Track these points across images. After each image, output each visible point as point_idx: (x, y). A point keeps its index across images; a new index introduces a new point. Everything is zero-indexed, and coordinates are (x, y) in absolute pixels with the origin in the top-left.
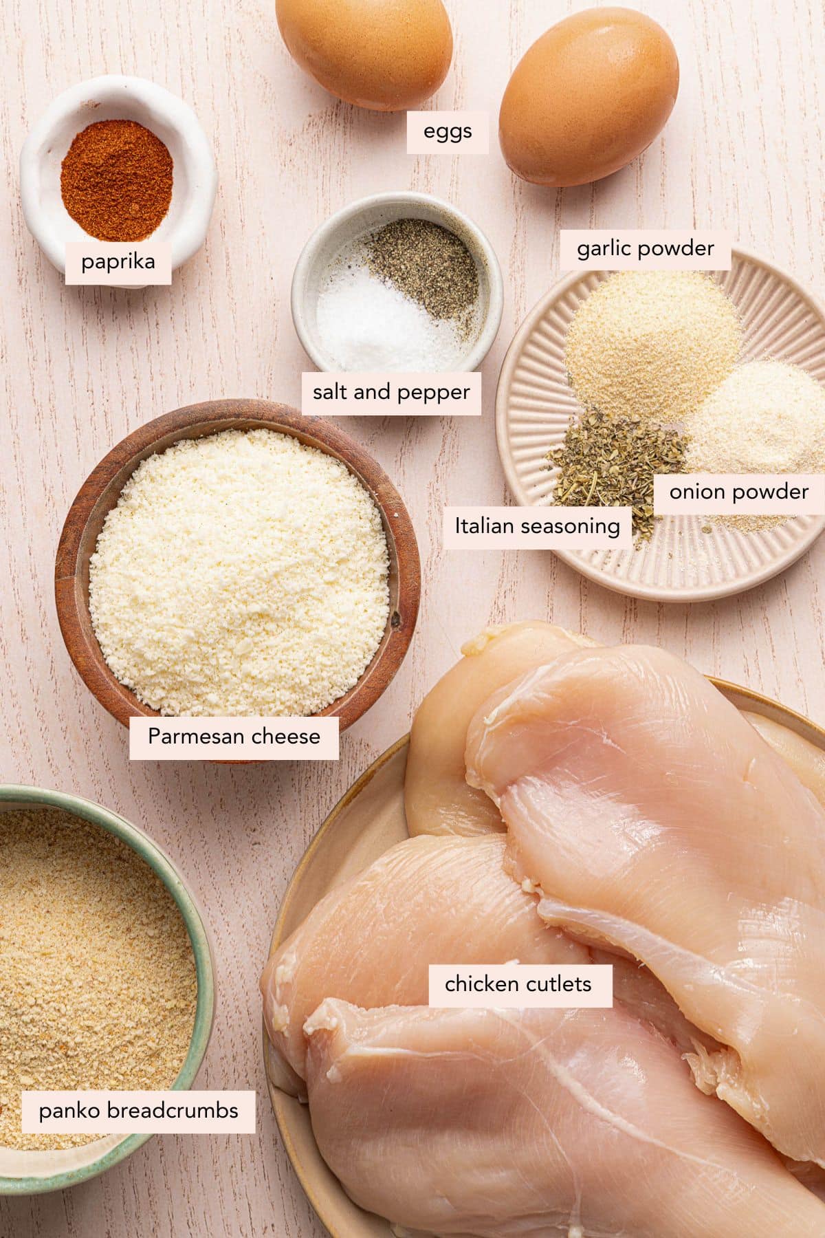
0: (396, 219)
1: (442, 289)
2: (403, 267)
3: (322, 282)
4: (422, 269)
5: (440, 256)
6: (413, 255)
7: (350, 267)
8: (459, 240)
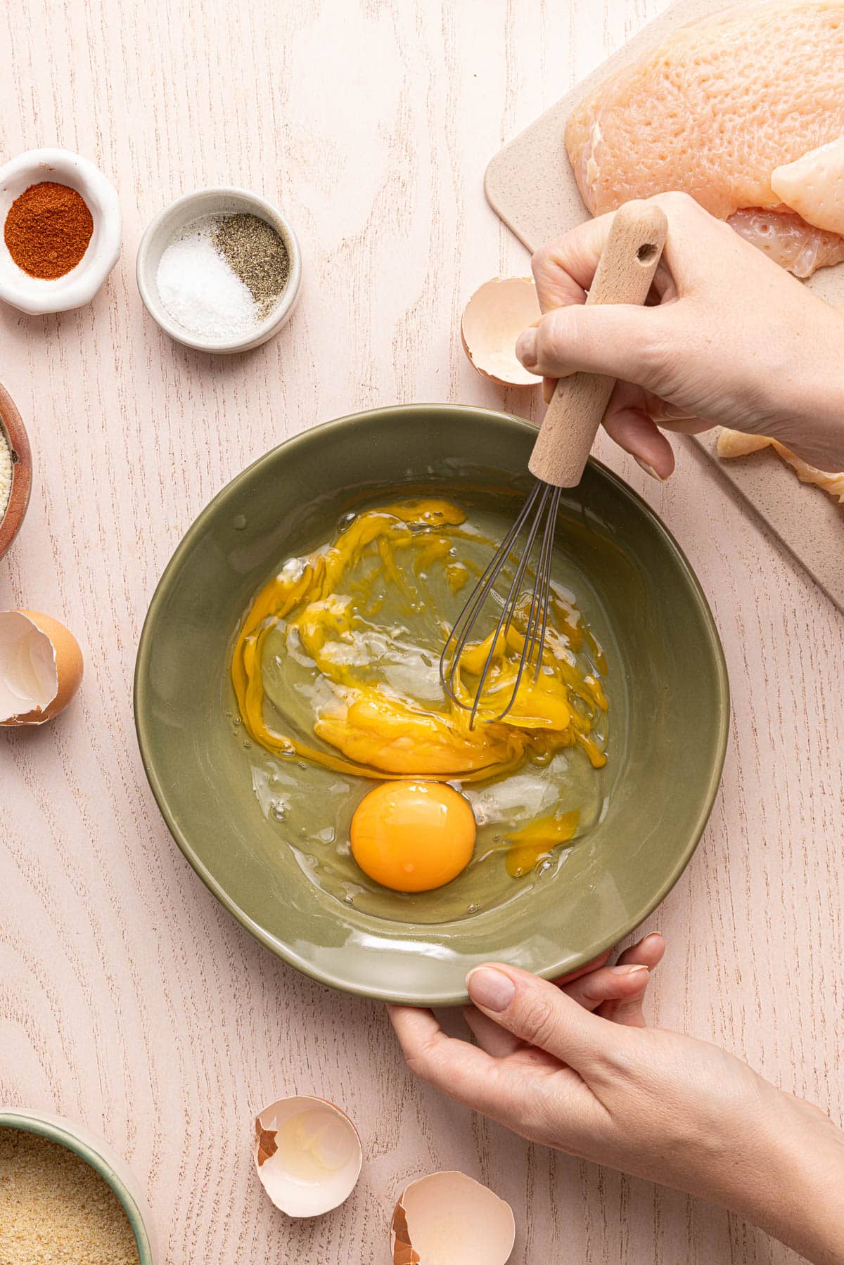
0: (245, 212)
1: (257, 276)
2: (236, 248)
3: (175, 237)
4: (249, 255)
5: (265, 251)
6: (246, 242)
7: (199, 234)
8: (283, 245)
